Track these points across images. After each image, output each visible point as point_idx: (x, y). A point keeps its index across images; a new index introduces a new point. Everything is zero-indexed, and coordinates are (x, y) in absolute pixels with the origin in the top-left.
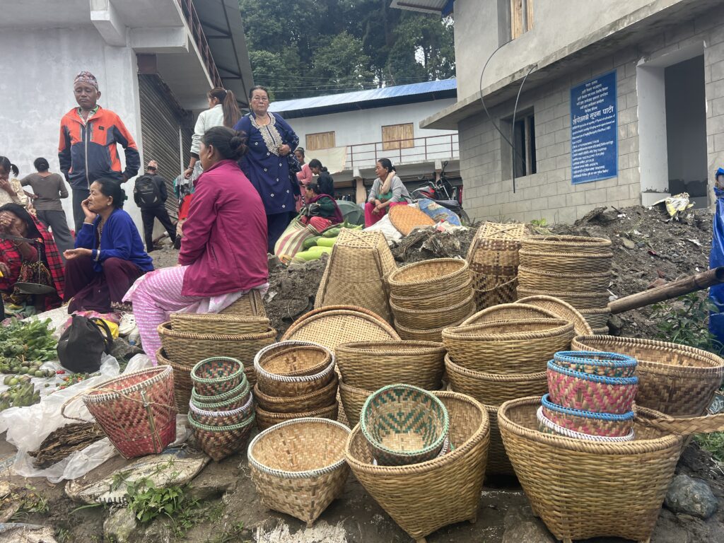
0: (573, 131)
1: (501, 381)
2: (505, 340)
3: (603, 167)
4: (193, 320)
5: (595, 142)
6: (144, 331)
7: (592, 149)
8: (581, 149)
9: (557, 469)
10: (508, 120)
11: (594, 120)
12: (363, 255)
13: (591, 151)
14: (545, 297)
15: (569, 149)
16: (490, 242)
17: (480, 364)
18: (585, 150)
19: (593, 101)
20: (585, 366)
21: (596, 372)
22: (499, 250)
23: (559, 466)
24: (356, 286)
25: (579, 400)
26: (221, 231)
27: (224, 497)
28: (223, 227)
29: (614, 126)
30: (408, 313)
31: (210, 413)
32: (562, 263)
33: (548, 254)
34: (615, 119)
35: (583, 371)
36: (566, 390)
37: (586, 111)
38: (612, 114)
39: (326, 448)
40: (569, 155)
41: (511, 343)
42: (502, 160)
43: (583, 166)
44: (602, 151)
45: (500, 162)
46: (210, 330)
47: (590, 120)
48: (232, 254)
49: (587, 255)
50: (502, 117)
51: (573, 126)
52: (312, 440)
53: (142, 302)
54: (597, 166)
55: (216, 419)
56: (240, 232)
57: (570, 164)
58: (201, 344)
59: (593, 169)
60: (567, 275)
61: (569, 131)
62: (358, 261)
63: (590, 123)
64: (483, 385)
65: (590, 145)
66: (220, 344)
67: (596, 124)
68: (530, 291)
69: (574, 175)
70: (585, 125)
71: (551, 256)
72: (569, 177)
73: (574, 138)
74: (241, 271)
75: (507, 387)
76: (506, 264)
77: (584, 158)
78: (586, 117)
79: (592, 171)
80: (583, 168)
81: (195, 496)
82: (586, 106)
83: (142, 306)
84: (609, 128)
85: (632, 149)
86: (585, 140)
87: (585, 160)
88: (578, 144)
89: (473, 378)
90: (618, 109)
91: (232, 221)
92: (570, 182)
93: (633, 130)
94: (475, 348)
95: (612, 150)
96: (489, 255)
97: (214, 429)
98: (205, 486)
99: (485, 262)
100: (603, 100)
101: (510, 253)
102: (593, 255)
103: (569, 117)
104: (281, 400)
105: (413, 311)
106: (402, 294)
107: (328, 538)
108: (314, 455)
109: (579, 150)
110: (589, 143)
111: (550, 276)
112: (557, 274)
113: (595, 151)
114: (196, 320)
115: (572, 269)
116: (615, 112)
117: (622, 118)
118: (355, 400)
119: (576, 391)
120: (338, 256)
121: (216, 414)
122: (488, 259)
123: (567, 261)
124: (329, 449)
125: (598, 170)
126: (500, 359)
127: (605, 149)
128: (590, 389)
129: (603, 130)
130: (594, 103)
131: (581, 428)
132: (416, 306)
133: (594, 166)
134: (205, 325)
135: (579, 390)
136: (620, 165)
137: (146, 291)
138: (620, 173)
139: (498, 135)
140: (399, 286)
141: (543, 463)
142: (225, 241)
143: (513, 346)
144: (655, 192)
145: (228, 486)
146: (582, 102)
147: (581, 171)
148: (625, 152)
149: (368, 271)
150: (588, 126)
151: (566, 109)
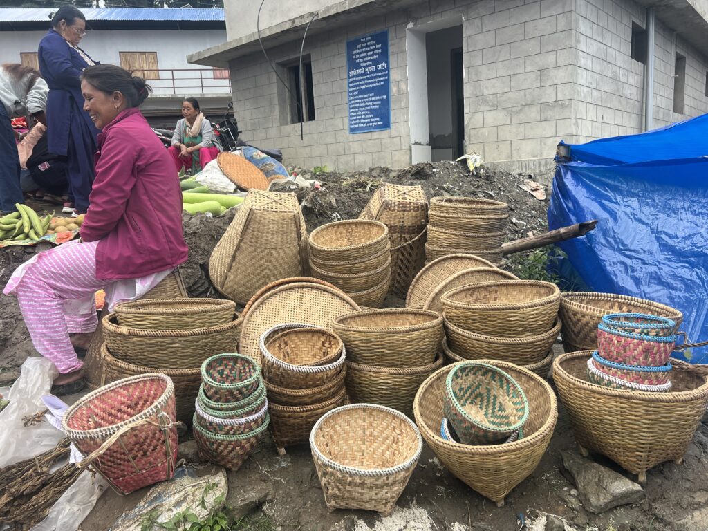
0: (350, 83)
1: (523, 344)
2: (529, 307)
3: (378, 119)
4: (167, 314)
5: (371, 95)
6: (42, 329)
7: (368, 102)
8: (358, 101)
9: (649, 420)
10: (282, 65)
11: (369, 74)
12: (283, 220)
13: (367, 104)
14: (464, 255)
15: (346, 100)
16: (396, 203)
17: (501, 331)
18: (361, 102)
19: (367, 56)
20: (649, 330)
21: (657, 335)
22: (405, 211)
23: (653, 417)
24: (274, 252)
25: (646, 358)
26: (144, 198)
27: (265, 508)
28: (147, 193)
29: (387, 82)
30: (340, 278)
31: (236, 421)
32: (478, 225)
33: (466, 216)
34: (387, 75)
35: (647, 334)
36: (635, 351)
37: (362, 65)
38: (385, 70)
39: (364, 432)
40: (347, 106)
41: (534, 310)
42: (279, 105)
43: (360, 117)
44: (377, 105)
45: (277, 107)
46: (190, 324)
47: (365, 74)
48: (160, 226)
49: (497, 217)
50: (279, 61)
51: (350, 78)
52: (348, 427)
53: (36, 292)
54: (372, 118)
55: (243, 426)
56: (167, 199)
57: (347, 114)
58: (185, 341)
59: (368, 120)
60: (481, 235)
61: (346, 82)
62: (278, 225)
63: (366, 77)
64: (504, 349)
65: (366, 98)
66: (206, 339)
67: (372, 78)
68: (447, 250)
69: (351, 125)
70: (361, 78)
71: (469, 218)
72: (347, 126)
73: (351, 89)
74: (171, 245)
75: (526, 348)
76: (410, 224)
77: (360, 109)
78: (362, 71)
79: (368, 122)
80: (359, 119)
81: (237, 516)
82: (361, 60)
83: (36, 297)
84: (382, 83)
85: (403, 105)
86: (361, 92)
87: (361, 111)
88: (354, 96)
89: (496, 343)
90: (391, 67)
91: (157, 186)
92: (348, 132)
93: (404, 87)
94: (501, 317)
95: (386, 104)
96: (396, 216)
97: (241, 437)
98: (245, 503)
99: (392, 223)
100: (376, 57)
101: (414, 214)
102: (501, 217)
103: (346, 69)
104: (309, 391)
105: (346, 276)
106: (334, 260)
107: (412, 523)
108: (351, 442)
109: (355, 102)
110: (365, 96)
111: (467, 236)
112: (474, 235)
113: (371, 103)
114: (172, 313)
115: (486, 229)
116: (387, 69)
117: (394, 75)
118: (375, 379)
119: (644, 352)
120: (255, 221)
121: (243, 420)
122: (395, 220)
123: (482, 223)
124: (367, 432)
125: (373, 122)
126: (523, 324)
127: (379, 102)
128: (655, 348)
129: (377, 84)
130: (369, 58)
131: (646, 381)
132: (349, 271)
133: (370, 118)
134: (184, 318)
135: (647, 351)
136: (392, 119)
137: (40, 277)
138: (392, 126)
139: (274, 78)
140: (331, 252)
141: (636, 416)
142: (150, 210)
143: (535, 312)
144: (420, 144)
145: (265, 496)
146: (358, 56)
147: (357, 121)
148: (397, 107)
149: (287, 236)
150: (364, 80)
151: (343, 61)
